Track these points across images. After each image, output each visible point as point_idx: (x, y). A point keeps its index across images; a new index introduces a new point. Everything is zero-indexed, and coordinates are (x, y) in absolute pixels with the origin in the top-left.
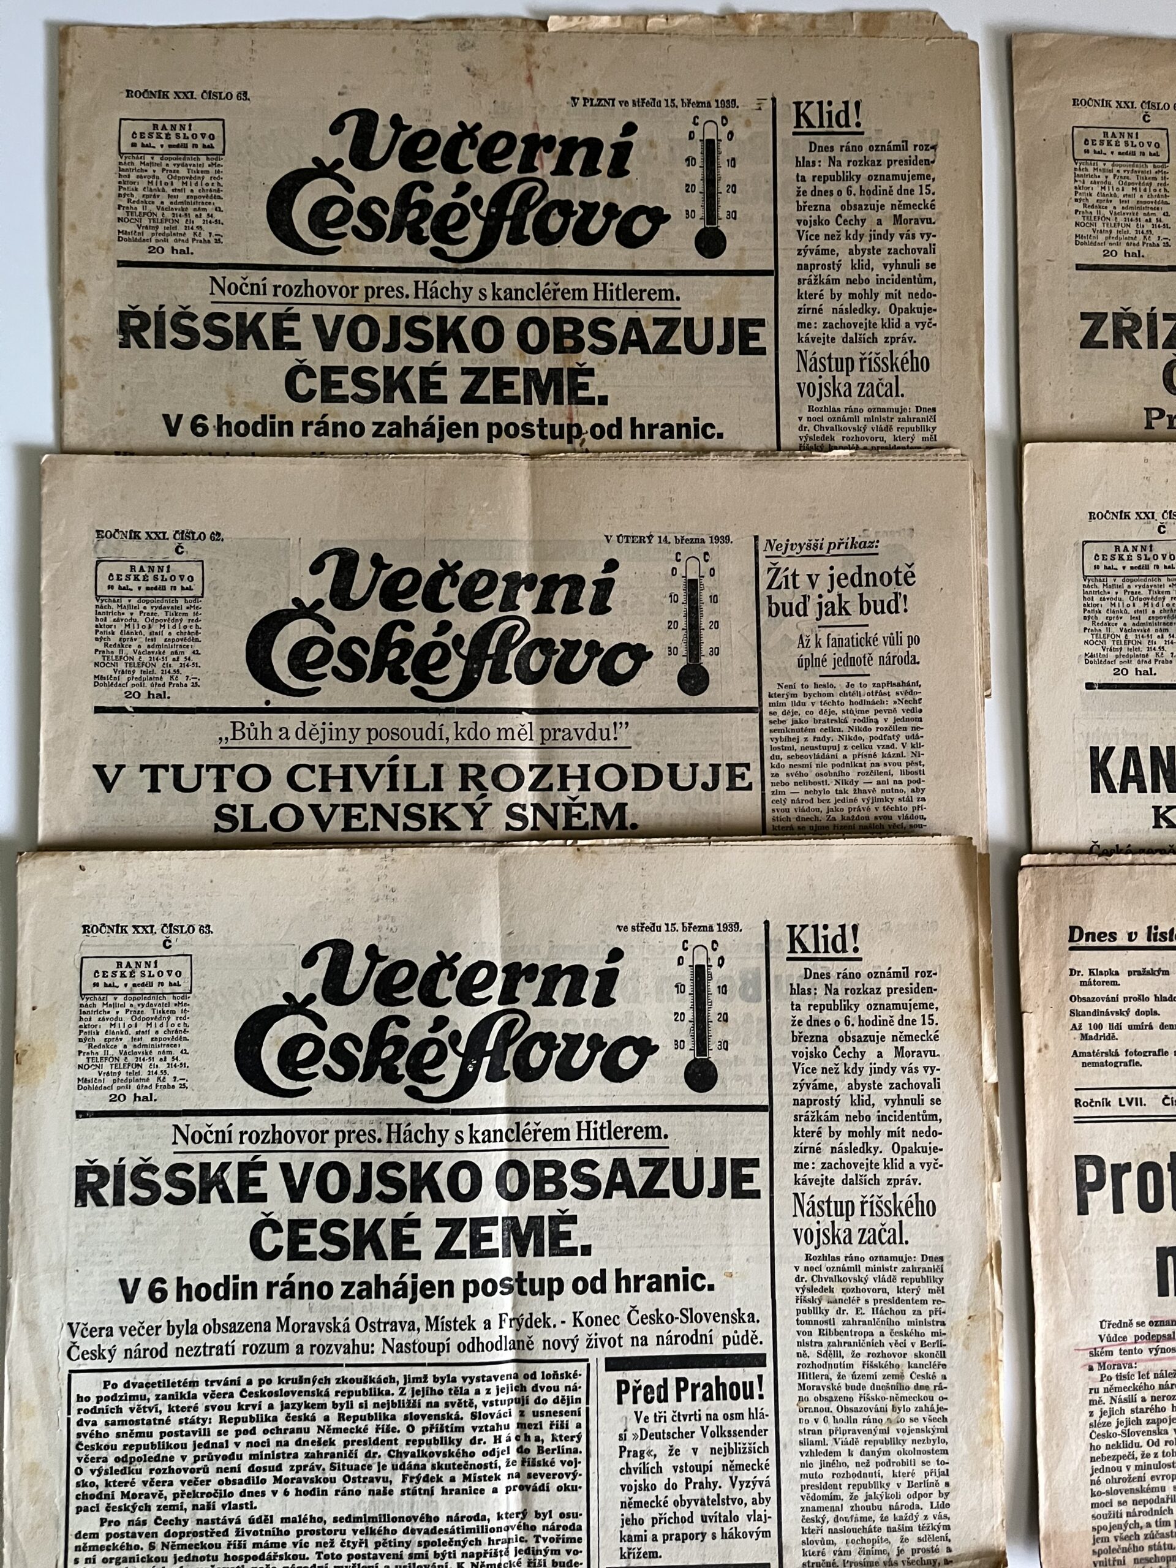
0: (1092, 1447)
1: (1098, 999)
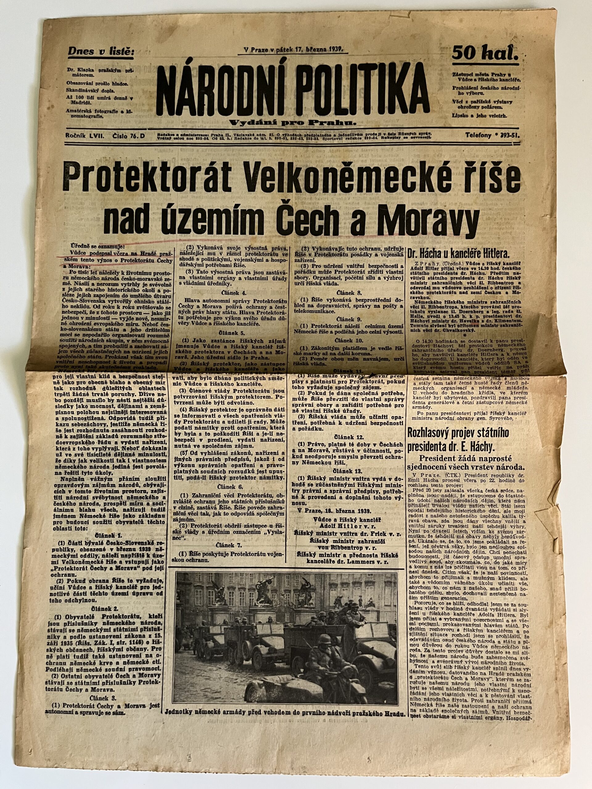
0: (63, 306)
1: (81, 83)
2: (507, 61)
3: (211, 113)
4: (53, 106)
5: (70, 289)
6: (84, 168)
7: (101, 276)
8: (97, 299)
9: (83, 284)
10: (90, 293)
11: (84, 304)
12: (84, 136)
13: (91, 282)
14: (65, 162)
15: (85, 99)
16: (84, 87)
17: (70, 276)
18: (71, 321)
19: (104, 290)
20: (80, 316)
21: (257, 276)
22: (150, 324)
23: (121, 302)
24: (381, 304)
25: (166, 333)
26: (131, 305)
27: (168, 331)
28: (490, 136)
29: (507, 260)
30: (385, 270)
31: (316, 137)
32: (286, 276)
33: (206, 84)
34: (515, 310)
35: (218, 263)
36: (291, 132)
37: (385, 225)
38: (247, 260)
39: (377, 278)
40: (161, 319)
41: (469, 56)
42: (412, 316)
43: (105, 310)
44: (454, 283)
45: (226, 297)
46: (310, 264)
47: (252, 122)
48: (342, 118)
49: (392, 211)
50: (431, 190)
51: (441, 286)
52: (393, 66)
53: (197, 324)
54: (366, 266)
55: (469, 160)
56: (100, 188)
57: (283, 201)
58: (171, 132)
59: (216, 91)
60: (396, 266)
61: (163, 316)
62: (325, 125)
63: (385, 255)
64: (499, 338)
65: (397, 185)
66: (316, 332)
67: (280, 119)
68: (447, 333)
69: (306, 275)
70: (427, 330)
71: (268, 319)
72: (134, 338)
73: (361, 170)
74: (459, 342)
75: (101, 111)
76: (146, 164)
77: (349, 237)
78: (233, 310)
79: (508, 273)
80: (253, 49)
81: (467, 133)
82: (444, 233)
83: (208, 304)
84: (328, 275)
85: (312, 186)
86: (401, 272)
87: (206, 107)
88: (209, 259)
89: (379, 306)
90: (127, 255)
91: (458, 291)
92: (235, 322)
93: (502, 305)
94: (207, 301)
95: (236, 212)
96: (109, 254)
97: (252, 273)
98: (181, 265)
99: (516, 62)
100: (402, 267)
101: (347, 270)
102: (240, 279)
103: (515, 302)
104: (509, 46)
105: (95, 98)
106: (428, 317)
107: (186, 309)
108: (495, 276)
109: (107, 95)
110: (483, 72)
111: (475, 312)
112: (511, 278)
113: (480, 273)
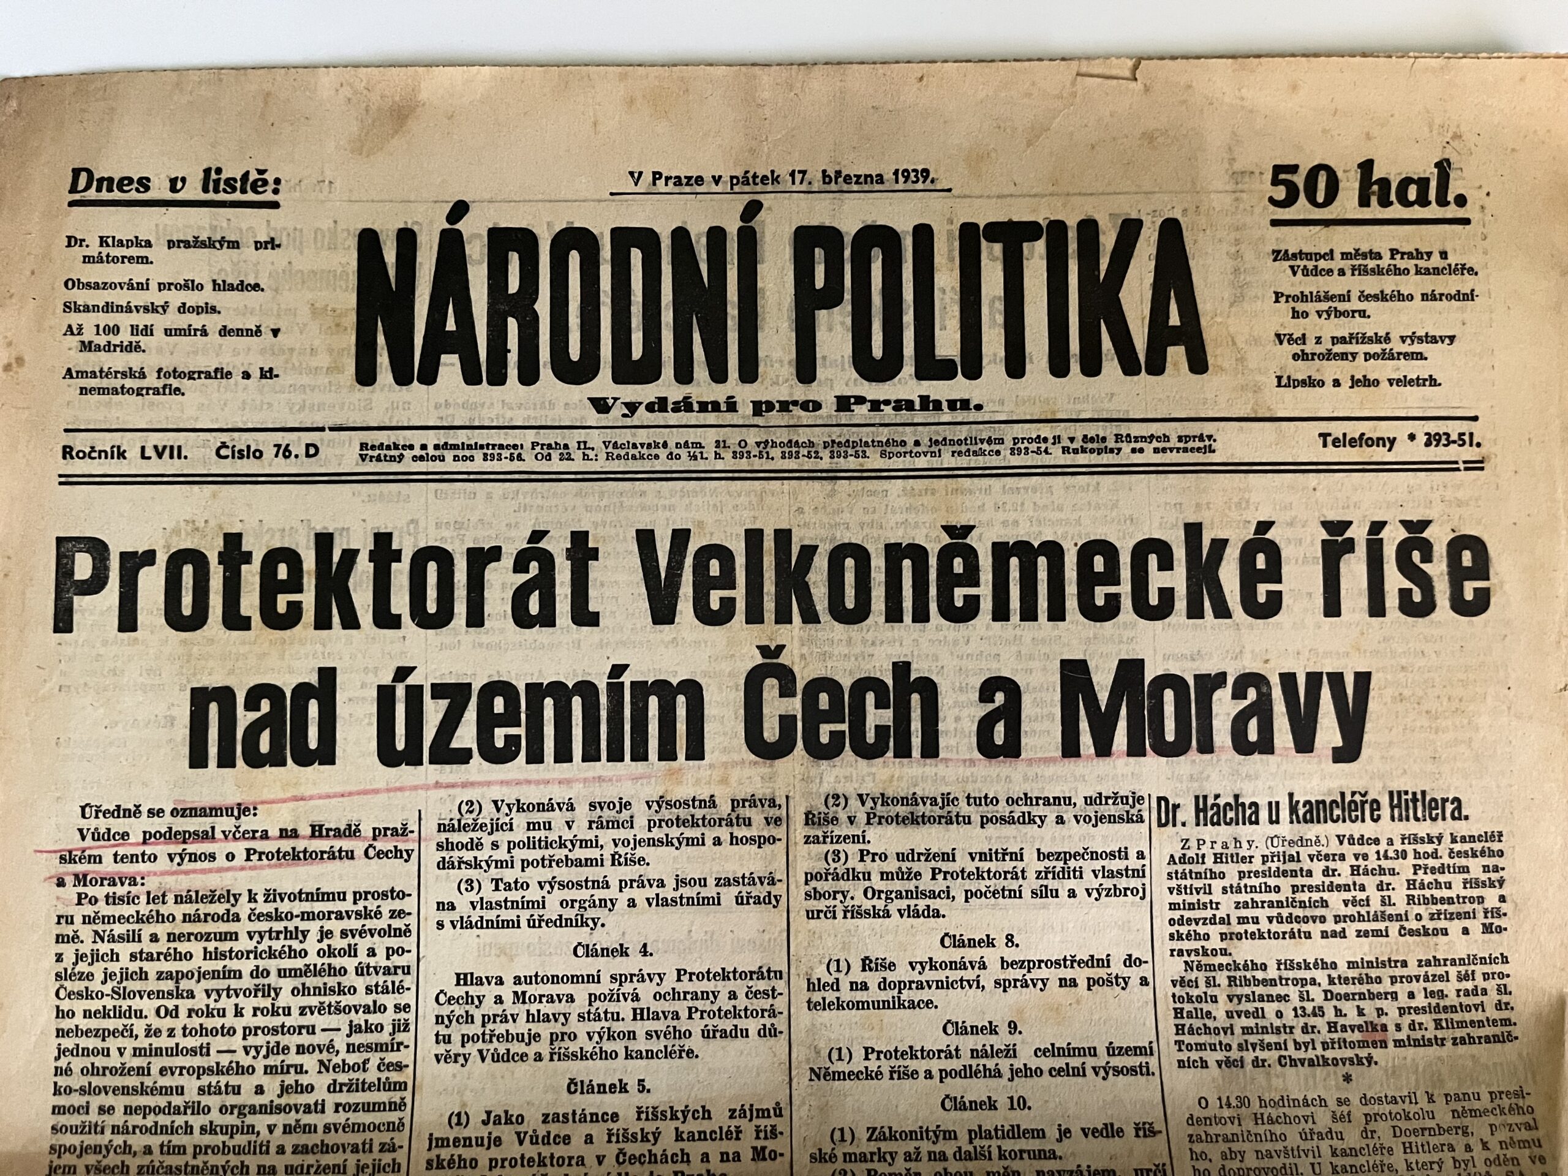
0: (60, 1013)
1: (113, 286)
2: (1433, 211)
3: (529, 376)
4: (20, 361)
5: (79, 957)
6: (123, 555)
7: (179, 911)
8: (168, 985)
9: (121, 938)
10: (147, 966)
11: (124, 1004)
12: (122, 455)
13: (147, 930)
14: (59, 540)
15: (125, 337)
16: (120, 297)
17: (78, 913)
18: (86, 1062)
19: (189, 956)
20: (113, 1043)
21: (687, 892)
22: (344, 1067)
23: (247, 993)
24: (1081, 975)
25: (396, 1096)
26: (281, 1002)
27: (402, 1087)
28: (1392, 441)
29: (1462, 828)
30: (1088, 866)
31: (859, 448)
32: (779, 889)
33: (514, 286)
34: (1491, 985)
35: (560, 853)
36: (782, 436)
37: (1084, 725)
38: (652, 843)
39: (1063, 894)
40: (379, 1047)
41: (1320, 198)
42: (1179, 1013)
43: (195, 1022)
44: (1302, 905)
45: (586, 966)
46: (853, 849)
47: (661, 404)
48: (939, 390)
49: (1103, 680)
50: (1222, 611)
51: (1262, 913)
52: (1089, 228)
53: (497, 1058)
54: (1030, 856)
55: (1333, 516)
56: (175, 620)
57: (764, 650)
58: (402, 437)
59: (543, 306)
60: (1123, 854)
61: (384, 1037)
62: (888, 410)
63: (1087, 819)
64: (1452, 1087)
65: (1117, 596)
66: (878, 1075)
67: (746, 394)
68: (1289, 1071)
69: (842, 885)
70: (1229, 1063)
71: (724, 1034)
72: (291, 1118)
73: (1001, 552)
74: (1332, 1104)
75: (176, 374)
76: (324, 541)
77: (972, 762)
78: (613, 1007)
79: (1465, 870)
80: (657, 176)
81: (1324, 436)
82: (1266, 745)
83: (532, 990)
84: (911, 885)
85: (850, 604)
86: (1139, 873)
87: (513, 358)
88: (530, 844)
89: (1074, 983)
90: (265, 836)
91: (1316, 929)
92: (618, 1046)
93: (1453, 971)
94: (529, 980)
95: (615, 690)
96: (207, 836)
97: (671, 883)
98: (442, 865)
99: (1460, 213)
100: (1141, 855)
101: (971, 867)
102: (632, 903)
103: (1493, 961)
104: (1438, 165)
105: (159, 333)
106: (1229, 1015)
107: (459, 1010)
108: (1428, 878)
109: (197, 321)
110: (1365, 248)
111: (1372, 996)
112: (1477, 884)
113: (1382, 871)
